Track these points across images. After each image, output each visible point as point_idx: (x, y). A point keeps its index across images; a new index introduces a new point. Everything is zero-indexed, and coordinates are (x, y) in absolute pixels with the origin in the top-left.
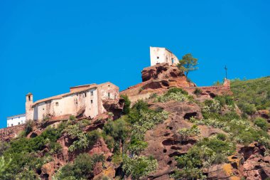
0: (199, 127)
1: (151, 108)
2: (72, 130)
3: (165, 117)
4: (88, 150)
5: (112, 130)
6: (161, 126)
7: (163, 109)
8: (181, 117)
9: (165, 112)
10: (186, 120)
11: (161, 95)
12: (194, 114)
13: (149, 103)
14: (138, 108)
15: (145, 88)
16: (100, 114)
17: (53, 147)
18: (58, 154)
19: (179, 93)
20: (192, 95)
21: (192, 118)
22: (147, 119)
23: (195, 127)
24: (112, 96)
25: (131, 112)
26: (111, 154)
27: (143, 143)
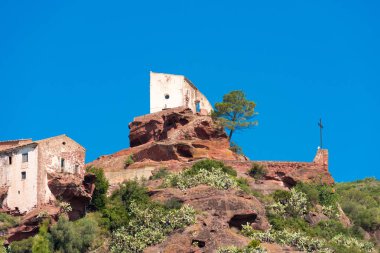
0: (263, 246)
1: (155, 199)
3: (189, 218)
5: (67, 240)
6: (177, 238)
7: (182, 201)
8: (223, 222)
9: (186, 208)
10: (234, 229)
11: (178, 174)
12: (252, 218)
13: (151, 187)
14: (124, 199)
15: (138, 157)
16: (41, 205)
19: (219, 170)
20: (246, 177)
21: (247, 227)
22: (147, 221)
23: (254, 244)
24: (69, 167)
25: (108, 205)
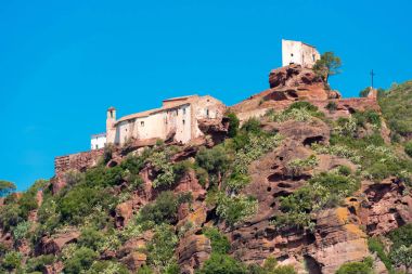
0: (318, 157)
2: (157, 160)
4: (173, 186)
7: (277, 131)
8: (298, 143)
9: (279, 136)
10: (307, 146)
11: (279, 112)
12: (319, 138)
13: (263, 122)
14: (248, 129)
16: (193, 138)
17: (133, 181)
18: (139, 190)
20: (323, 110)
21: (314, 144)
23: (312, 157)
24: (212, 114)
25: (239, 134)
26: (203, 192)
27: (245, 178)
